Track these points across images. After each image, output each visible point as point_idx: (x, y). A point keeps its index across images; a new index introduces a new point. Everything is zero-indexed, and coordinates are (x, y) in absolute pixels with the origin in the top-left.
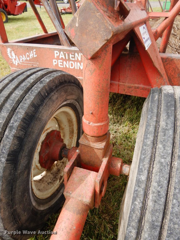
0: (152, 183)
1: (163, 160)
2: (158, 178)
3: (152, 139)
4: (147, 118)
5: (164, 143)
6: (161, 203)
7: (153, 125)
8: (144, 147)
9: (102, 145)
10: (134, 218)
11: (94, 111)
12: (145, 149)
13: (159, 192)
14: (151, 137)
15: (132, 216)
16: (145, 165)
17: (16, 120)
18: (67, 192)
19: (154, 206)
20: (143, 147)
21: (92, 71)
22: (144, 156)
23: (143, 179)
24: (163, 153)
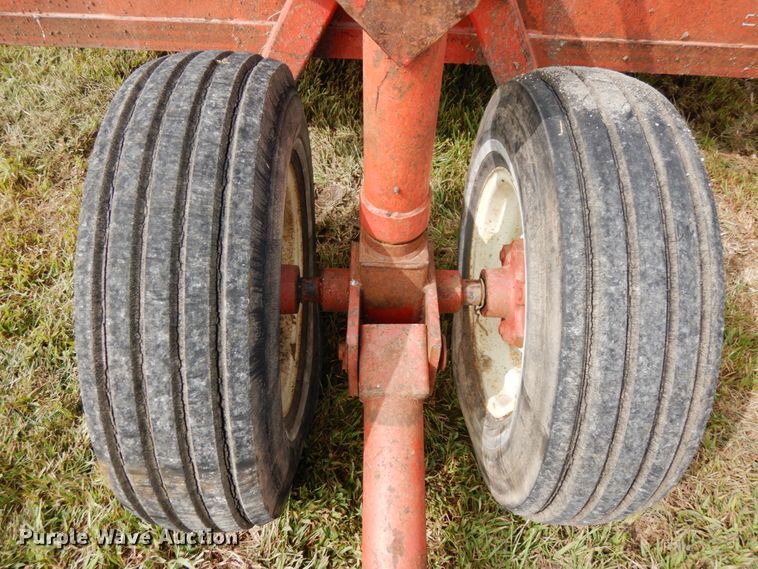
0: (595, 337)
1: (613, 289)
2: (607, 325)
3: (581, 245)
4: (558, 192)
5: (610, 251)
6: (617, 368)
7: (576, 212)
8: (569, 268)
9: (421, 258)
10: (565, 405)
11: (403, 184)
12: (572, 271)
13: (612, 350)
14: (578, 242)
15: (561, 403)
16: (576, 305)
17: (239, 270)
18: (370, 388)
19: (605, 378)
20: (564, 268)
21: (403, 90)
22: (570, 288)
23: (577, 334)
24: (610, 273)
